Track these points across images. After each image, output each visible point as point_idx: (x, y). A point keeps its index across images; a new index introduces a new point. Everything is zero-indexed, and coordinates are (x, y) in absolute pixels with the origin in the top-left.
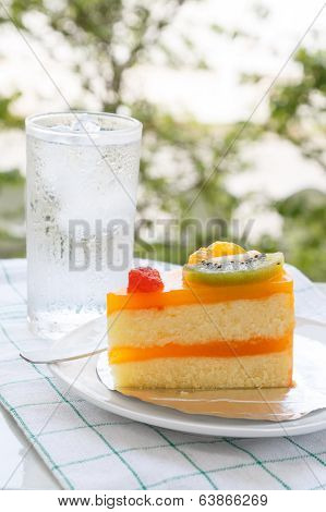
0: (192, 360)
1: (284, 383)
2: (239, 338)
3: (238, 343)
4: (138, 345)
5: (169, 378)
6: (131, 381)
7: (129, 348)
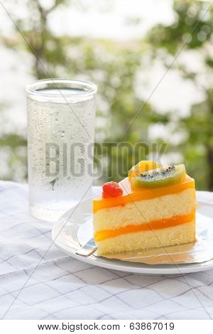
0: (141, 233)
1: (192, 240)
2: (167, 217)
3: (166, 220)
4: (111, 228)
5: (128, 245)
6: (107, 250)
7: (106, 231)
